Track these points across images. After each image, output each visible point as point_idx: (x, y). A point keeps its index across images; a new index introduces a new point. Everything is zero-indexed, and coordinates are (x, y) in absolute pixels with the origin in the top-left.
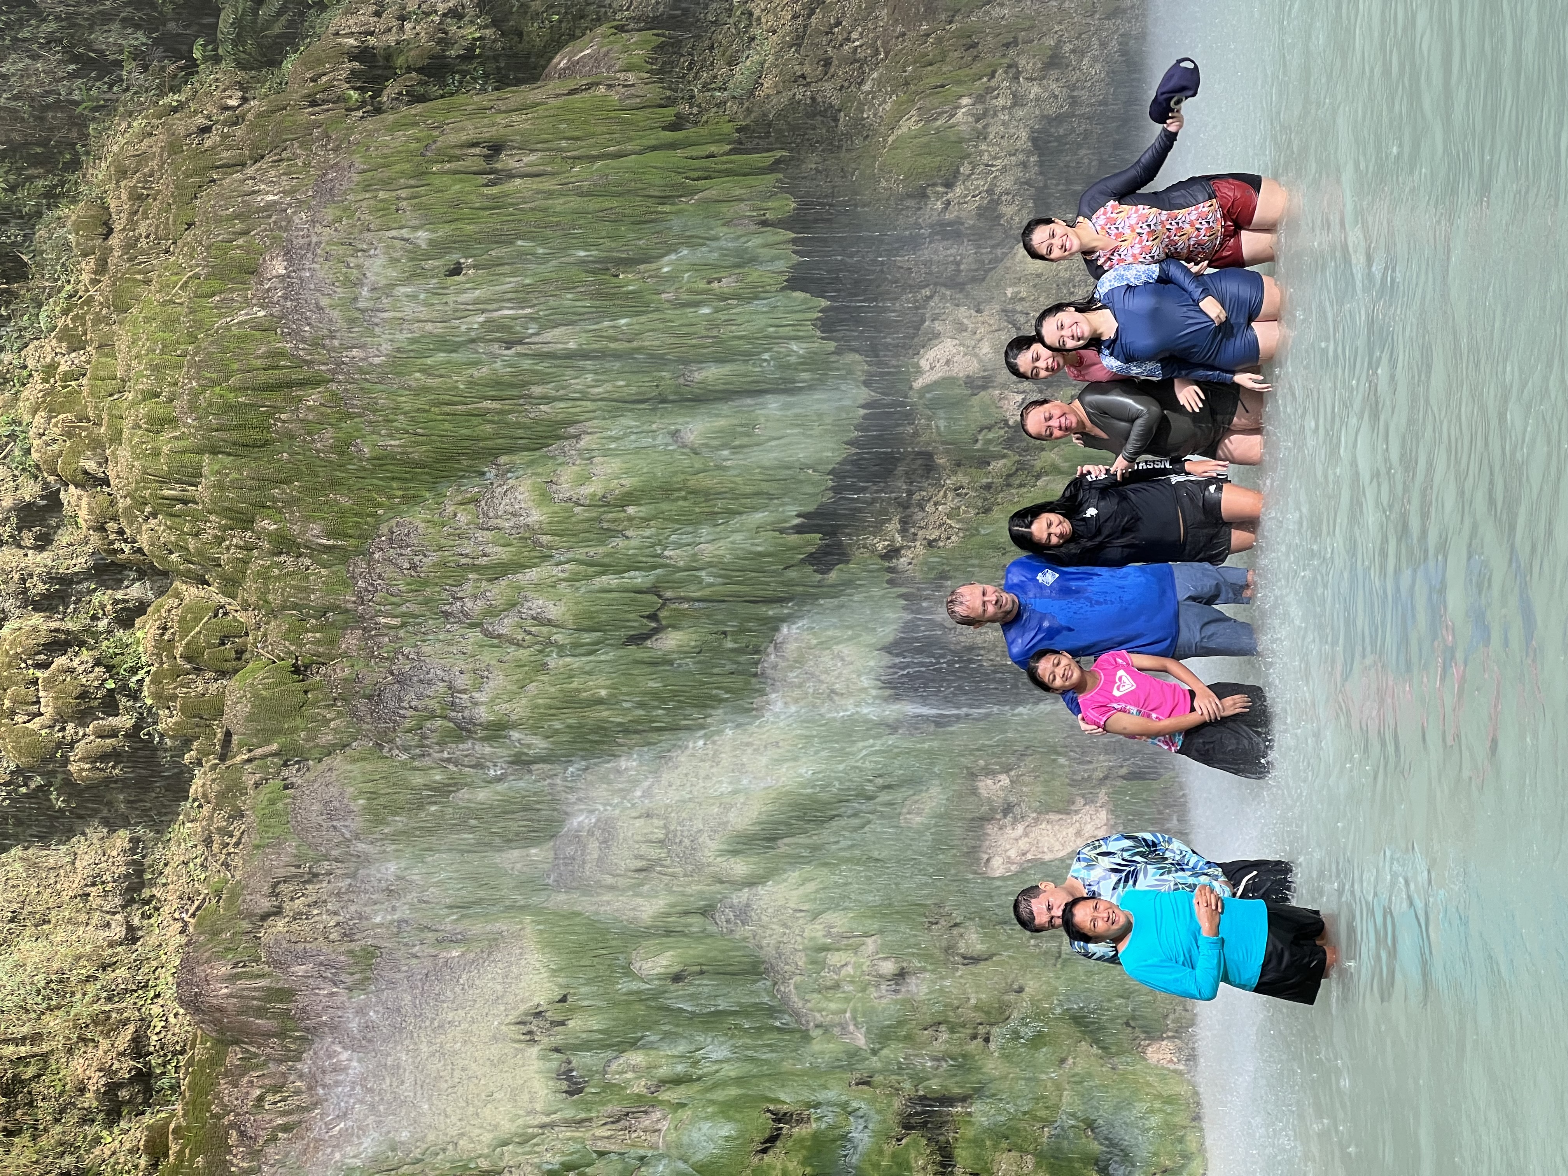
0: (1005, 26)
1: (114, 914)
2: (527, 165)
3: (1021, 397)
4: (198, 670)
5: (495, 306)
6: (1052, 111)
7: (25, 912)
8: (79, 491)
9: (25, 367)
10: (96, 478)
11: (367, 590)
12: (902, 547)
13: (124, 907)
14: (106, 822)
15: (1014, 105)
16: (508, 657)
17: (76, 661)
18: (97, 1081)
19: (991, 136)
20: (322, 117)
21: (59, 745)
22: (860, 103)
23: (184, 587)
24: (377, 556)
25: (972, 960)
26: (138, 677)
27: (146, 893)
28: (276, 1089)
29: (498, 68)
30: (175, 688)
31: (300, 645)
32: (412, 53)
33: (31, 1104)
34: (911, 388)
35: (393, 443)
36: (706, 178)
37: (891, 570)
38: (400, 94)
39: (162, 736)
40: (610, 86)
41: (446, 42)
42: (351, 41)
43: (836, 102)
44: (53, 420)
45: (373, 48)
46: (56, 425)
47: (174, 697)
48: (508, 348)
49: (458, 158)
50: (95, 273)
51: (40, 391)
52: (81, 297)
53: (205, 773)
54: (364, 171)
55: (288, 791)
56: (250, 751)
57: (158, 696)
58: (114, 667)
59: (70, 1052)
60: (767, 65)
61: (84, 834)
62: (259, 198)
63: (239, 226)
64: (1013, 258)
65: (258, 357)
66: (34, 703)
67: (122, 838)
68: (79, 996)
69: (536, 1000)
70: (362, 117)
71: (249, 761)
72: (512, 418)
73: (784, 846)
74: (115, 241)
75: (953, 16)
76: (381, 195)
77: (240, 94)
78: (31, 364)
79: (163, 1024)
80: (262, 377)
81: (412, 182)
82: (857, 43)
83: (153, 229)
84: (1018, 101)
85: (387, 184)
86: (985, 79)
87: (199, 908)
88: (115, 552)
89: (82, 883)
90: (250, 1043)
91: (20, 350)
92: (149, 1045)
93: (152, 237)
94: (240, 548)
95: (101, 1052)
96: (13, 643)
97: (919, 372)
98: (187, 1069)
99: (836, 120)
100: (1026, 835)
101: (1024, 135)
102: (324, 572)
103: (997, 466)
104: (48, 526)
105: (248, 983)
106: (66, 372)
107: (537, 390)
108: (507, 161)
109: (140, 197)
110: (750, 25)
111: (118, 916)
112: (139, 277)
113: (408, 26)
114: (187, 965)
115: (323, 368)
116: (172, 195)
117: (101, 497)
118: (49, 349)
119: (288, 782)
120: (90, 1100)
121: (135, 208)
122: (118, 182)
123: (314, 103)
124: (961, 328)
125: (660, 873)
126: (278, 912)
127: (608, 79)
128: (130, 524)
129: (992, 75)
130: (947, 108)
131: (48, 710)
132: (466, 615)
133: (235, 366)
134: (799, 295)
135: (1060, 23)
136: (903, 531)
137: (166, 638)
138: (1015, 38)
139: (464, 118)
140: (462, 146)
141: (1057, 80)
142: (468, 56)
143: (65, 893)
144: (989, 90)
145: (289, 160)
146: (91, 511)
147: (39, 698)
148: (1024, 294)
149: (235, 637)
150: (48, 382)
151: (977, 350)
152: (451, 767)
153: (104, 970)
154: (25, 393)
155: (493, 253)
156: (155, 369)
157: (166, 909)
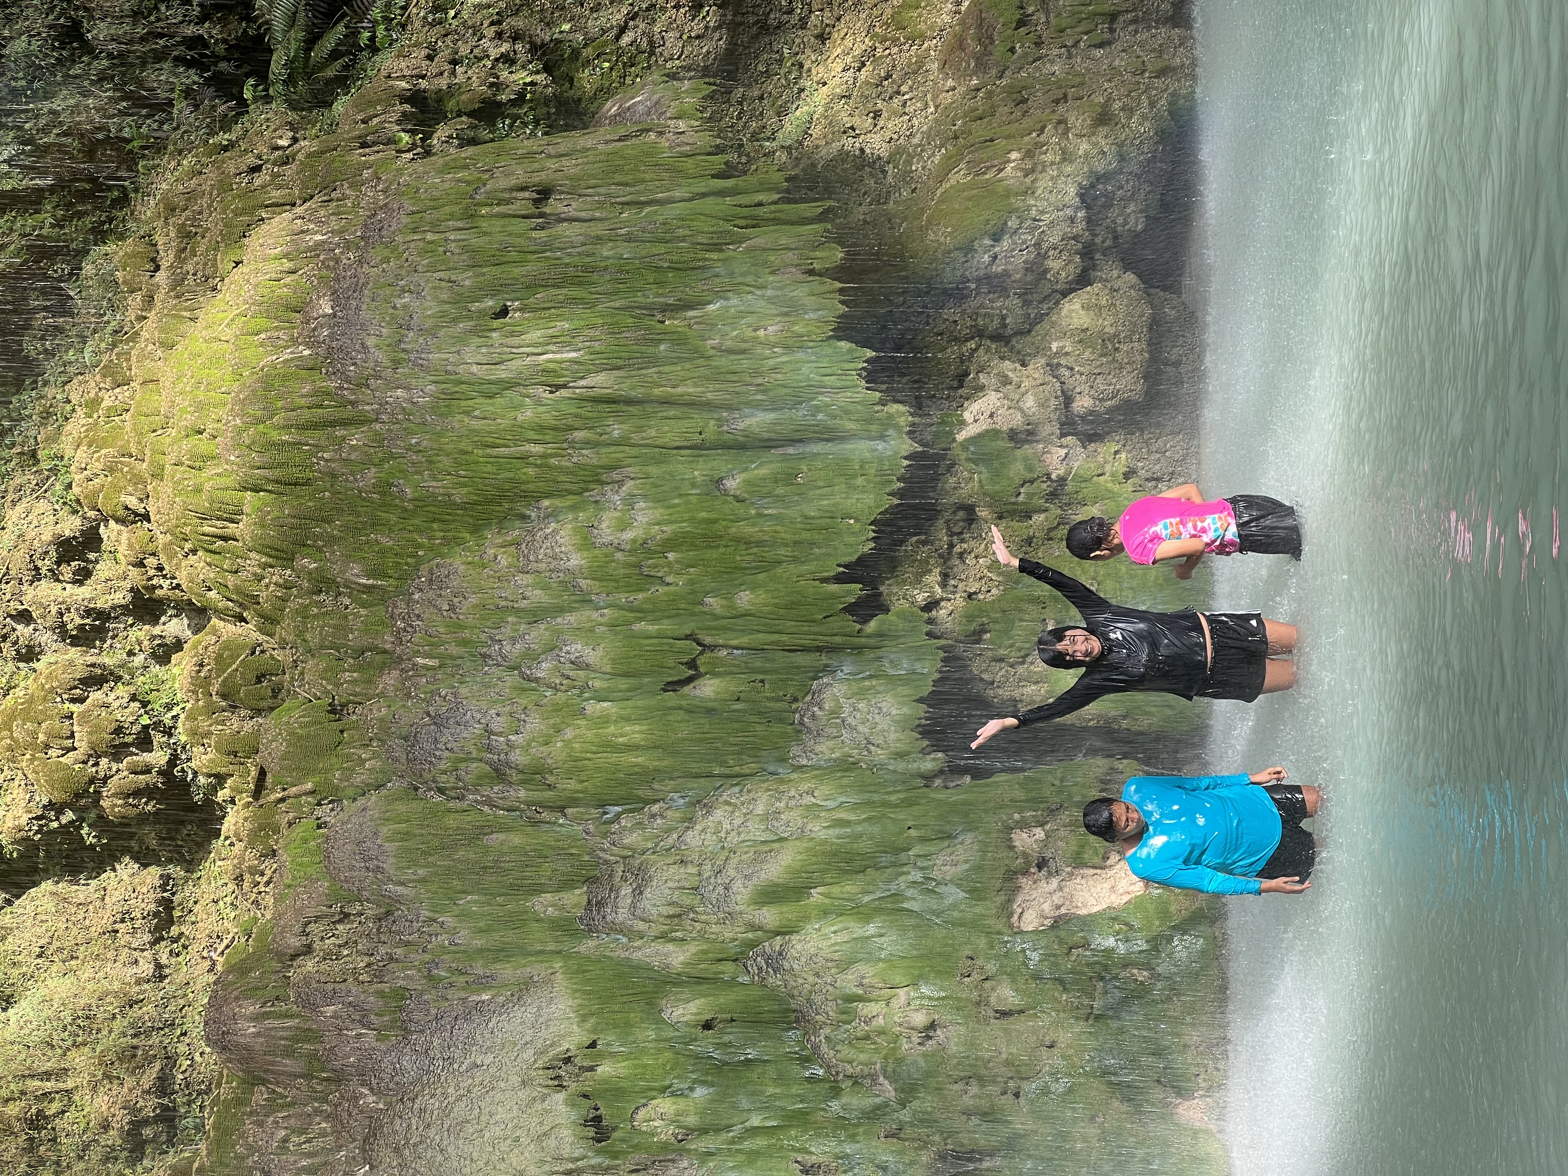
0: (1055, 83)
1: (143, 950)
2: (575, 210)
3: (1065, 451)
4: (233, 708)
5: (539, 350)
6: (1100, 166)
7: (53, 947)
8: (119, 527)
9: (69, 402)
10: (137, 514)
11: (405, 630)
12: (942, 599)
13: (154, 943)
14: (136, 858)
15: (1064, 160)
16: (545, 700)
17: (112, 696)
18: (121, 1119)
19: (1039, 192)
20: (372, 158)
21: (92, 781)
22: (909, 155)
23: (222, 623)
24: (416, 596)
25: (1004, 1014)
26: (174, 713)
27: (174, 931)
28: (302, 1131)
29: (548, 113)
30: (211, 725)
31: (338, 685)
32: (463, 97)
33: (54, 1140)
34: (954, 440)
35: (434, 484)
36: (754, 227)
37: (931, 621)
38: (451, 137)
39: (195, 773)
40: (661, 133)
41: (497, 86)
42: (403, 84)
43: (884, 154)
44: (96, 455)
45: (424, 91)
46: (98, 460)
47: (208, 734)
48: (551, 392)
49: (508, 202)
50: (142, 310)
51: (83, 425)
52: (126, 333)
53: (238, 812)
54: (413, 213)
55: (321, 831)
56: (284, 789)
57: (193, 733)
58: (149, 702)
59: (94, 1089)
60: (815, 116)
61: (114, 870)
62: (308, 238)
63: (287, 265)
64: (1059, 314)
65: (303, 396)
66: (67, 738)
67: (153, 873)
68: (105, 1032)
69: (566, 1046)
70: (413, 159)
71: (282, 800)
72: (553, 461)
73: (817, 895)
74: (161, 277)
75: (1003, 72)
76: (429, 237)
77: (291, 134)
78: (74, 398)
79: (189, 1062)
80: (307, 414)
81: (460, 224)
82: (906, 97)
83: (200, 266)
84: (1067, 157)
85: (434, 227)
86: (1034, 134)
87: (227, 947)
88: (154, 587)
89: (112, 919)
90: (277, 1083)
91: (65, 383)
92: (174, 1083)
93: (199, 275)
94: (280, 586)
95: (125, 1090)
96: (49, 677)
97: (963, 423)
98: (212, 1108)
99: (884, 172)
100: (1061, 889)
101: (1072, 190)
102: (363, 612)
103: (1039, 519)
104: (87, 561)
105: (276, 1023)
106: (109, 408)
107: (579, 435)
108: (554, 206)
109: (189, 236)
110: (800, 77)
111: (145, 953)
112: (184, 314)
113: (459, 70)
114: (215, 1003)
115: (367, 408)
116: (221, 233)
117: (141, 533)
118: (93, 384)
119: (322, 820)
120: (113, 1137)
121: (182, 246)
122: (166, 219)
123: (364, 145)
124: (1006, 381)
125: (692, 920)
126: (308, 950)
127: (658, 125)
128: (170, 558)
129: (1042, 130)
130: (996, 162)
131: (82, 744)
132: (504, 658)
133: (280, 404)
134: (844, 345)
135: (1110, 80)
136: (944, 585)
137: (202, 674)
138: (1065, 96)
139: (514, 162)
140: (512, 190)
141: (1106, 137)
142: (520, 99)
143: (94, 929)
144: (1039, 145)
145: (338, 200)
146: (130, 546)
147: (73, 733)
148: (1068, 349)
149: (271, 675)
150: (91, 417)
151: (1021, 404)
152: (486, 809)
153: (131, 1006)
154: (68, 428)
155: (538, 296)
156: (200, 407)
157: (194, 948)
